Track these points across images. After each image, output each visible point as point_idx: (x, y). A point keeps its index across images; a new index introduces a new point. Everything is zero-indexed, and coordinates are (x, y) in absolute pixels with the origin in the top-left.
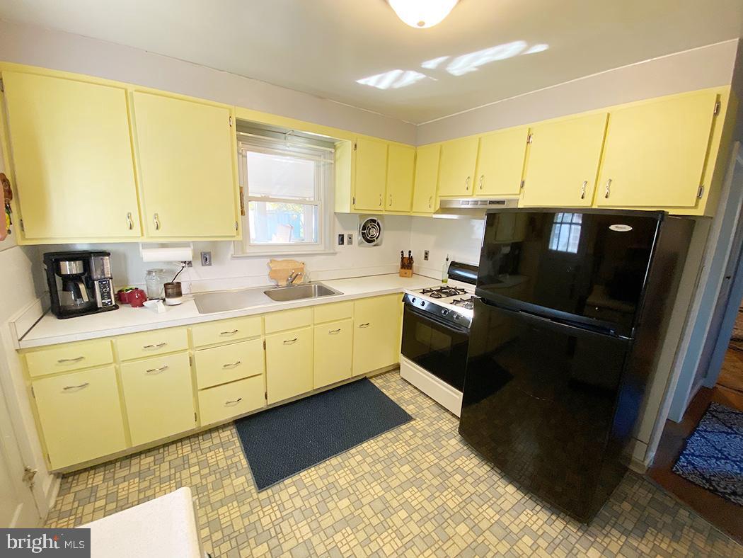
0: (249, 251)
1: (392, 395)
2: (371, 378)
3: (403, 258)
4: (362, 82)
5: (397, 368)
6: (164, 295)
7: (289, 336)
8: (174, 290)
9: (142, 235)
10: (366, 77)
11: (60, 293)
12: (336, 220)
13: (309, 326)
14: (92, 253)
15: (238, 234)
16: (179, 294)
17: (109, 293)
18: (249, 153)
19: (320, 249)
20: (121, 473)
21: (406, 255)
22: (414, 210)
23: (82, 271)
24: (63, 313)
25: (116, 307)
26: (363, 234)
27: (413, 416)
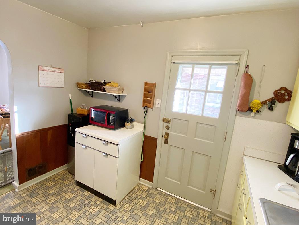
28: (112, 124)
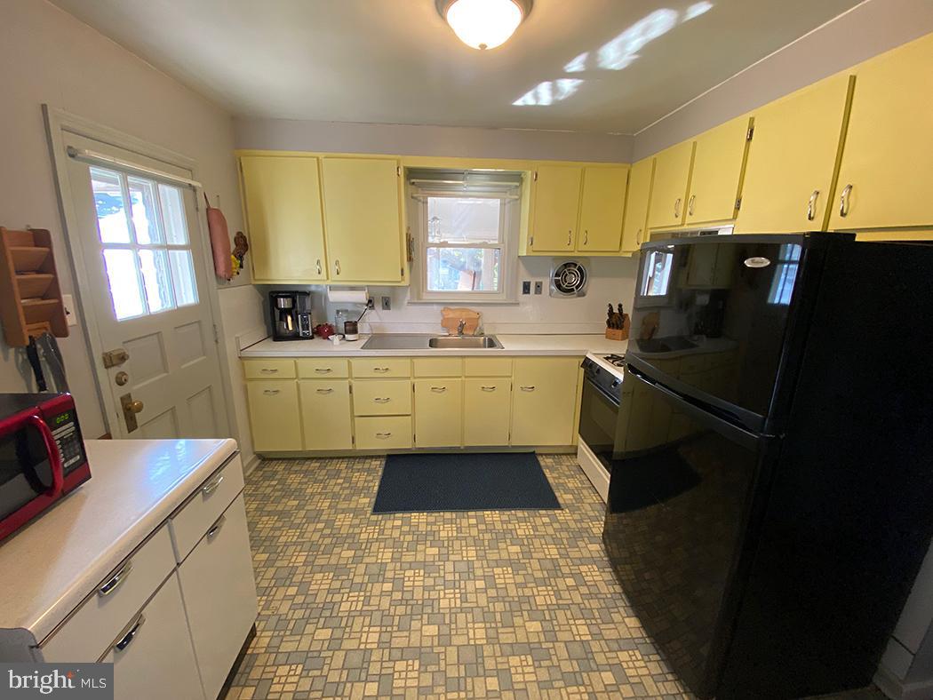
0: (426, 298)
1: (554, 478)
2: (541, 455)
3: (611, 313)
4: (519, 103)
5: (573, 452)
6: (344, 332)
7: (439, 383)
8: (352, 328)
9: (328, 279)
10: (520, 97)
11: (277, 323)
12: (521, 265)
13: (460, 377)
14: (297, 292)
15: (403, 280)
16: (355, 331)
17: (308, 325)
18: (430, 199)
19: (502, 298)
20: (296, 468)
21: (616, 310)
22: (623, 250)
23: (291, 306)
24: (277, 336)
25: (312, 338)
26: (557, 282)
27: (563, 507)
28: (72, 461)
